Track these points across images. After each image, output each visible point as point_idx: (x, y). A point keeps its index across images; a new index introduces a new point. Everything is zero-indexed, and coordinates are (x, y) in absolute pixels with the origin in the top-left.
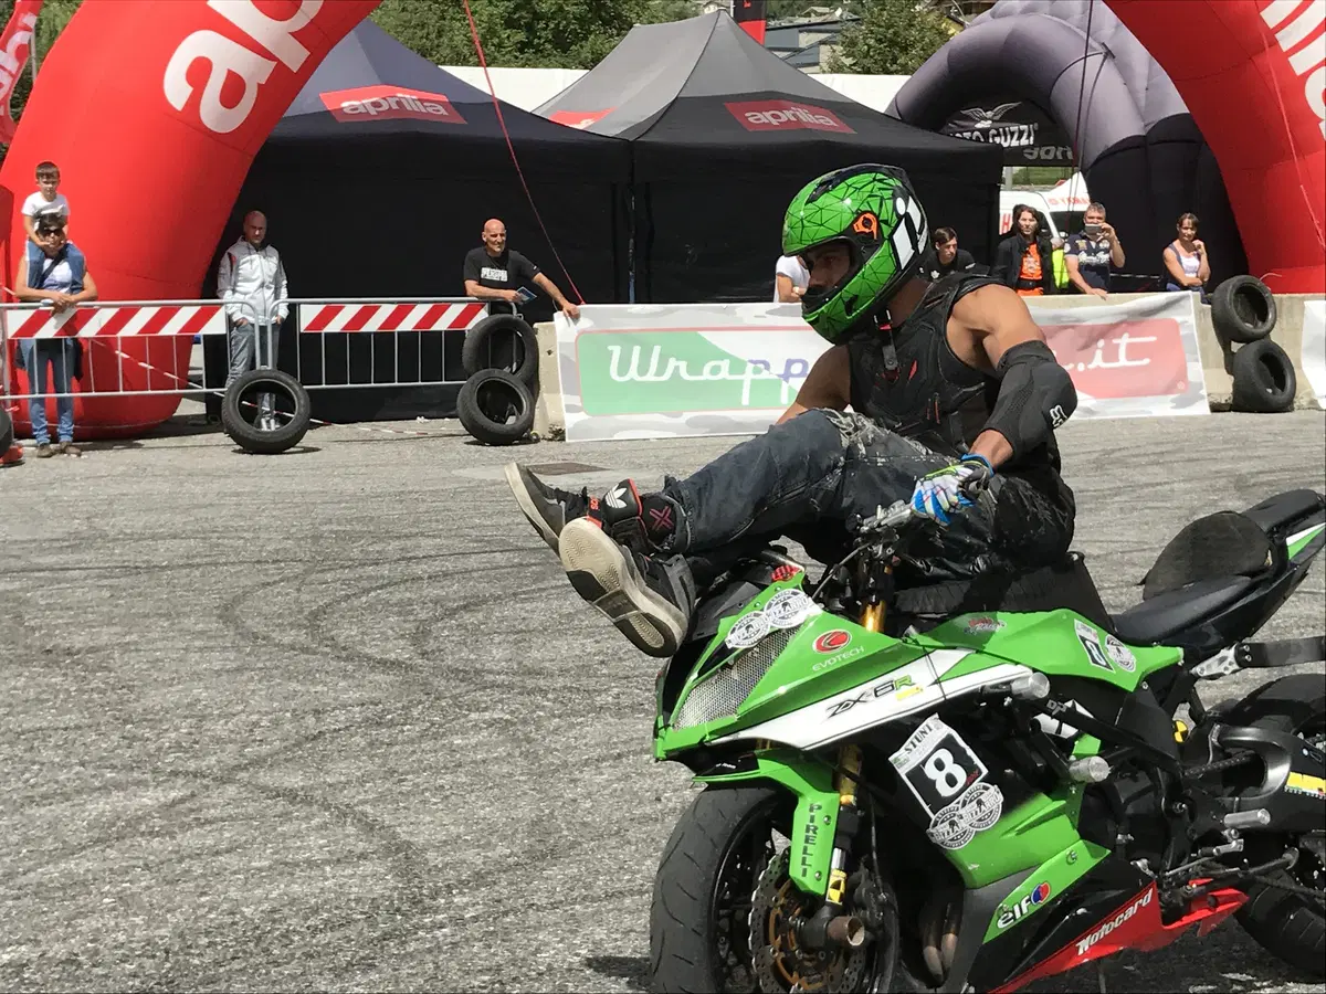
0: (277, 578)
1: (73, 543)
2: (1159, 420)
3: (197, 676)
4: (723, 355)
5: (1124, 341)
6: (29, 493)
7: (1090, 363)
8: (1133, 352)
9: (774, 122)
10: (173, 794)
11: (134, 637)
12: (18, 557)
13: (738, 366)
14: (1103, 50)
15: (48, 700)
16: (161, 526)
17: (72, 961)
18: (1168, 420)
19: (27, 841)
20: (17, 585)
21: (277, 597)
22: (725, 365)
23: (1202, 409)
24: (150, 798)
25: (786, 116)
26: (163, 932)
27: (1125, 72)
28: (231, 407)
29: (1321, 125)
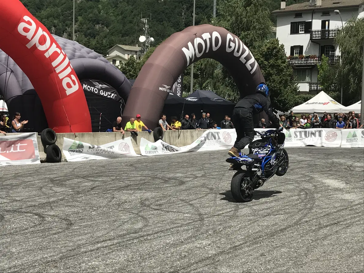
2: (28, 165)
5: (19, 145)
7: (10, 150)
8: (21, 148)
14: (11, 70)
18: (30, 165)
23: (38, 162)
27: (16, 76)
29: (66, 91)
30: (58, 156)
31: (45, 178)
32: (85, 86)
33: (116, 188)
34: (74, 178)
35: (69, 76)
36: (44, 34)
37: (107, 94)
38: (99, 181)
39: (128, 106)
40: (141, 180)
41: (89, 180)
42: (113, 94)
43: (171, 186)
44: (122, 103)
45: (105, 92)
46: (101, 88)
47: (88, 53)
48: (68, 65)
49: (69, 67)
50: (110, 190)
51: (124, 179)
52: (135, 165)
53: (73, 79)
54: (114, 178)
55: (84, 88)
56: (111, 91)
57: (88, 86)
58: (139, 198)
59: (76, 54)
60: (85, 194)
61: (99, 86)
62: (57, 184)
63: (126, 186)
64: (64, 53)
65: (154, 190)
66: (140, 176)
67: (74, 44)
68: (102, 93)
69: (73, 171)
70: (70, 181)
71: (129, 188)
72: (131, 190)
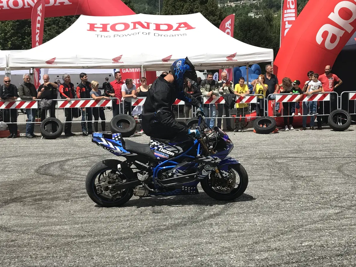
0: (350, 162)
1: (296, 151)
3: (336, 184)
6: (282, 140)
10: (337, 211)
11: (317, 174)
12: (284, 154)
15: (300, 188)
16: (317, 148)
17: (322, 246)
19: (304, 219)
20: (285, 161)
21: (351, 166)
24: (331, 211)
26: (343, 242)
28: (331, 119)
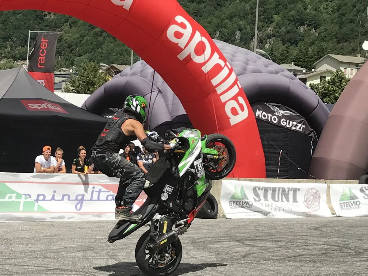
4: (13, 192)
9: (39, 108)
13: (19, 196)
14: (158, 90)
22: (14, 195)
25: (43, 106)
27: (165, 98)
29: (230, 120)
30: (214, 210)
31: (186, 238)
32: (258, 113)
33: (280, 258)
34: (226, 240)
35: (235, 98)
36: (203, 40)
37: (291, 125)
38: (259, 246)
39: (322, 142)
40: (321, 250)
41: (246, 244)
42: (300, 125)
43: (363, 261)
44: (313, 138)
45: (288, 121)
46: (283, 115)
47: (266, 66)
48: (235, 83)
49: (236, 85)
50: (269, 260)
51: (298, 246)
52: (322, 229)
53: (240, 103)
54: (283, 244)
55: (257, 115)
56: (297, 121)
57: (264, 113)
58: (307, 273)
59: (248, 67)
60: (231, 263)
61: (280, 113)
62: (199, 247)
63: (295, 256)
64: (230, 67)
65: (335, 264)
66: (323, 245)
67: (247, 54)
68: (284, 122)
69: (228, 231)
70: (217, 245)
71: (298, 259)
72: (300, 261)
